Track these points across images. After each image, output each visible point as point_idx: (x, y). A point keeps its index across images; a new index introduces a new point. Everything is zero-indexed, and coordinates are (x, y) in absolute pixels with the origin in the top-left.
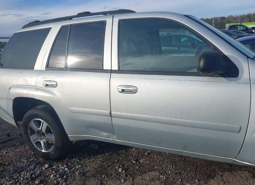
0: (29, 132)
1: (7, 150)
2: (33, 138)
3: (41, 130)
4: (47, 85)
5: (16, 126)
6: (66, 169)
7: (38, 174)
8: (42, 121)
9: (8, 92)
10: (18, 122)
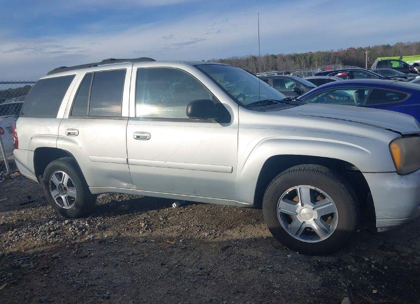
0: (50, 186)
1: (26, 210)
2: (54, 194)
3: (62, 184)
4: (69, 134)
5: (38, 182)
6: (86, 225)
7: (56, 228)
8: (64, 173)
9: (30, 143)
10: (40, 177)
